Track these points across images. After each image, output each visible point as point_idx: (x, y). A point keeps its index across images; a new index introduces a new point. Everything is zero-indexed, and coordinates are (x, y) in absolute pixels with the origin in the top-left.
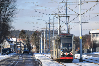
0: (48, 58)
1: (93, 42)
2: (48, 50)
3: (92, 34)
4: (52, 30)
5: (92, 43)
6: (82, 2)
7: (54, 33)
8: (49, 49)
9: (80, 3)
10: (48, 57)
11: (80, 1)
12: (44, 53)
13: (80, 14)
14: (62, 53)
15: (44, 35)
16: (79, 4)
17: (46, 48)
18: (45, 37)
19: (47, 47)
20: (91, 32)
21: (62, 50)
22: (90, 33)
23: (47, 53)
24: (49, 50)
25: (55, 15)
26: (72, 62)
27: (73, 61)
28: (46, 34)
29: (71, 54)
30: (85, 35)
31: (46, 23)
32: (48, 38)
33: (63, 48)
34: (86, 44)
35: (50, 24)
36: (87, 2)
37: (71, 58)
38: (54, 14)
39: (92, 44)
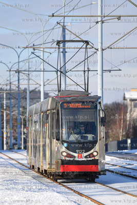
0: (13, 162)
1: (134, 122)
2: (13, 141)
3: (132, 100)
4: (25, 89)
5: (130, 124)
6: (104, 17)
7: (30, 96)
8: (16, 139)
9: (99, 19)
10: (13, 159)
11: (99, 14)
12: (3, 148)
13: (99, 47)
14: (65, 154)
15: (5, 102)
16: (97, 22)
17: (9, 135)
18: (7, 106)
19: (10, 133)
20: (128, 96)
21: (65, 145)
22: (124, 99)
23: (11, 149)
24: (16, 141)
25: (34, 49)
26: (96, 180)
27: (98, 177)
28: (10, 99)
29: (94, 156)
30: (113, 104)
31: (10, 71)
32: (14, 109)
33: (69, 137)
34: (113, 127)
35: (19, 73)
36: (119, 18)
37: (92, 168)
38: (31, 47)
39: (129, 128)
